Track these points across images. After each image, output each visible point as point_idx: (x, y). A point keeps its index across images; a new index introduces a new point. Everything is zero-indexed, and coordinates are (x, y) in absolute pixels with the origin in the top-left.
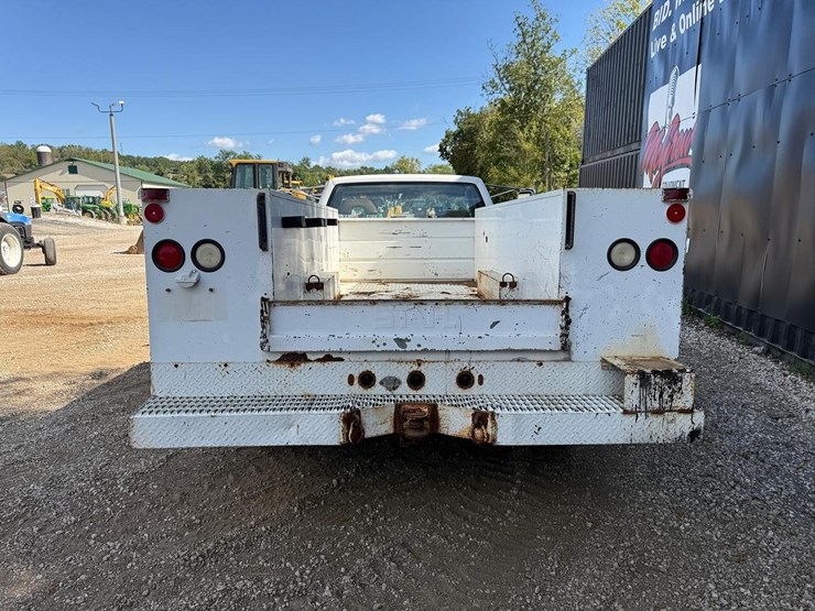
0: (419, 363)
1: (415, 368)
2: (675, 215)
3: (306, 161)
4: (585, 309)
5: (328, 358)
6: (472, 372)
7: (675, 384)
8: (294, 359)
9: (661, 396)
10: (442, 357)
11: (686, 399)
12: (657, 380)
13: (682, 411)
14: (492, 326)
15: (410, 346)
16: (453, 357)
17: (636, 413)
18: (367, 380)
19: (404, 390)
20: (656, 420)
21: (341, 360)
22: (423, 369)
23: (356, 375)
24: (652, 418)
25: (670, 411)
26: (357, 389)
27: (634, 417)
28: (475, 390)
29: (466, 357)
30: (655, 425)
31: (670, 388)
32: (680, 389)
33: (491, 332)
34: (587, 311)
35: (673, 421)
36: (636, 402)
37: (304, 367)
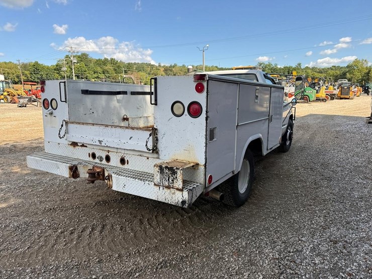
0: (108, 152)
1: (107, 153)
2: (199, 89)
3: (299, 64)
4: (164, 134)
5: (83, 146)
6: (125, 158)
7: (174, 175)
8: (74, 144)
9: (169, 180)
10: (115, 150)
11: (179, 184)
12: (167, 171)
13: (178, 189)
14: (130, 139)
15: (103, 144)
16: (119, 151)
17: (159, 186)
18: (94, 156)
19: (104, 162)
20: (167, 191)
21: (86, 147)
22: (110, 154)
23: (91, 154)
24: (166, 190)
25: (172, 188)
26: (91, 159)
27: (158, 188)
28: (126, 166)
29: (123, 151)
30: (167, 194)
31: (172, 176)
32: (176, 178)
33: (130, 142)
34: (165, 136)
35: (174, 193)
36: (159, 181)
37: (77, 147)
